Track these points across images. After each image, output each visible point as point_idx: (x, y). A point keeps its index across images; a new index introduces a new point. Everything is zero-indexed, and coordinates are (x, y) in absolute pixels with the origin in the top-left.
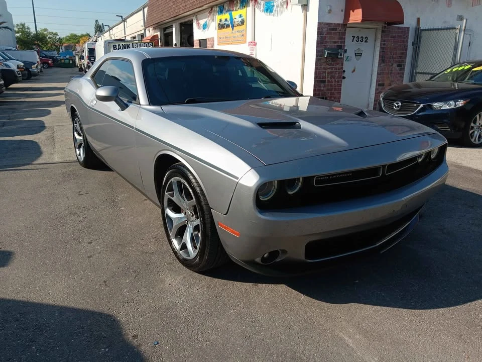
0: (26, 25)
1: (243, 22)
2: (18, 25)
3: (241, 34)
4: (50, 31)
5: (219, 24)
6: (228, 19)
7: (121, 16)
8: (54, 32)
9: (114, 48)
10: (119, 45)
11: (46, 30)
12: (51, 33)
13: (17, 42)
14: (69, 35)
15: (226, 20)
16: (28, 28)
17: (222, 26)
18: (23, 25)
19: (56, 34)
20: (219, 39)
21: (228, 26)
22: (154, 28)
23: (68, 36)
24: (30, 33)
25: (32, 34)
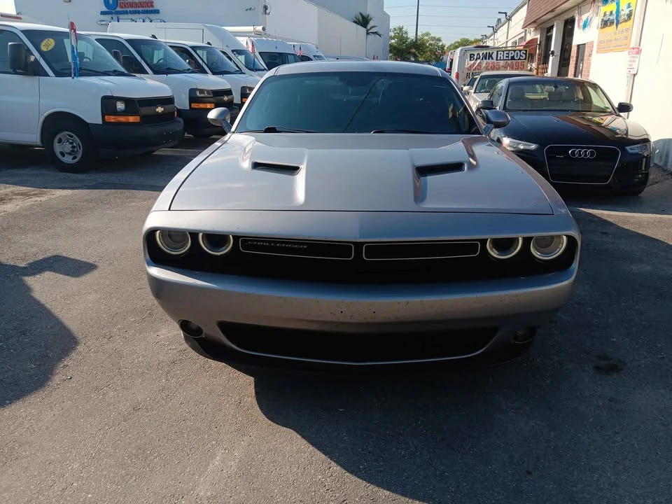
0: (404, 29)
1: (629, 16)
2: (395, 29)
3: (624, 34)
4: (433, 35)
5: (602, 20)
6: (614, 13)
7: (506, 13)
8: (437, 37)
9: (471, 57)
10: (478, 54)
11: (427, 34)
12: (434, 39)
13: (390, 51)
14: (459, 40)
15: (611, 12)
16: (406, 33)
17: (605, 24)
18: (401, 29)
19: (439, 40)
20: (600, 42)
21: (612, 23)
22: (536, 29)
23: (458, 42)
24: (407, 38)
25: (409, 40)
